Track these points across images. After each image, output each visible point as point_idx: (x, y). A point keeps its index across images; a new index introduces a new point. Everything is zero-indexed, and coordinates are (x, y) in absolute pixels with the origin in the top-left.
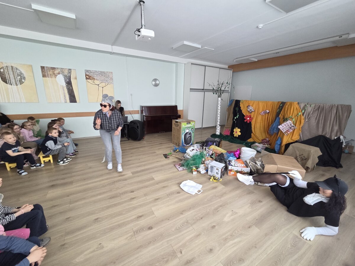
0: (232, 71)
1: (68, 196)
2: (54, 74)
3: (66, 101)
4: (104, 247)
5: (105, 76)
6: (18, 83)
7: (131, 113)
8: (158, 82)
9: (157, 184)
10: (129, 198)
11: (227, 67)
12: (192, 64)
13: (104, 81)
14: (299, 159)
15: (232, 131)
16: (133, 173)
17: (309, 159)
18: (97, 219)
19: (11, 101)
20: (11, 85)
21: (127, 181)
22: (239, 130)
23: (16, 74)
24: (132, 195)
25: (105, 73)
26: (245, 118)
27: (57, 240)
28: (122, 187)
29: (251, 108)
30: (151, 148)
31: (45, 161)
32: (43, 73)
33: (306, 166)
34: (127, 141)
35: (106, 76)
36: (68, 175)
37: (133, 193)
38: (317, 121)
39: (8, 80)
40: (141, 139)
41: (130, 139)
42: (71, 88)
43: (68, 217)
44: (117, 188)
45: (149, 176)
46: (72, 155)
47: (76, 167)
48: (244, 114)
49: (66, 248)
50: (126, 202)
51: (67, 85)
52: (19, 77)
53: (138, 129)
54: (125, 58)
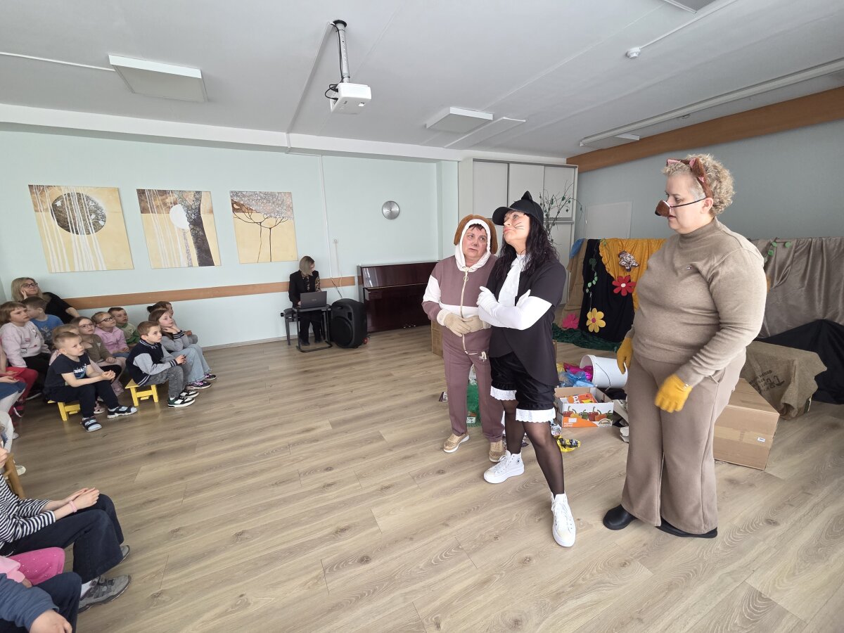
0: (577, 169)
1: (182, 479)
2: (165, 204)
3: (192, 263)
4: (249, 604)
5: (274, 203)
6: (91, 228)
7: (335, 283)
8: (395, 209)
9: (390, 450)
10: (321, 484)
11: (563, 161)
12: (475, 160)
13: (273, 215)
14: (762, 384)
15: (584, 318)
16: (334, 424)
17: (789, 383)
18: (241, 533)
19: (77, 269)
20: (77, 233)
21: (319, 442)
22: (601, 314)
23: (86, 210)
24: (327, 477)
25: (275, 195)
26: (614, 283)
27: (145, 582)
28: (306, 458)
29: (628, 259)
30: (381, 364)
31: (141, 399)
32: (142, 205)
33: (783, 401)
34: (327, 351)
35: (276, 203)
36: (189, 430)
37: (330, 472)
38: (806, 282)
39: (71, 224)
40: (360, 345)
41: (333, 343)
42: (201, 233)
43: (177, 528)
44: (293, 461)
45: (369, 432)
46: (202, 386)
47: (206, 412)
48: (612, 275)
49: (164, 602)
50: (311, 493)
51: (192, 227)
52: (93, 216)
53: (351, 319)
54: (318, 158)
